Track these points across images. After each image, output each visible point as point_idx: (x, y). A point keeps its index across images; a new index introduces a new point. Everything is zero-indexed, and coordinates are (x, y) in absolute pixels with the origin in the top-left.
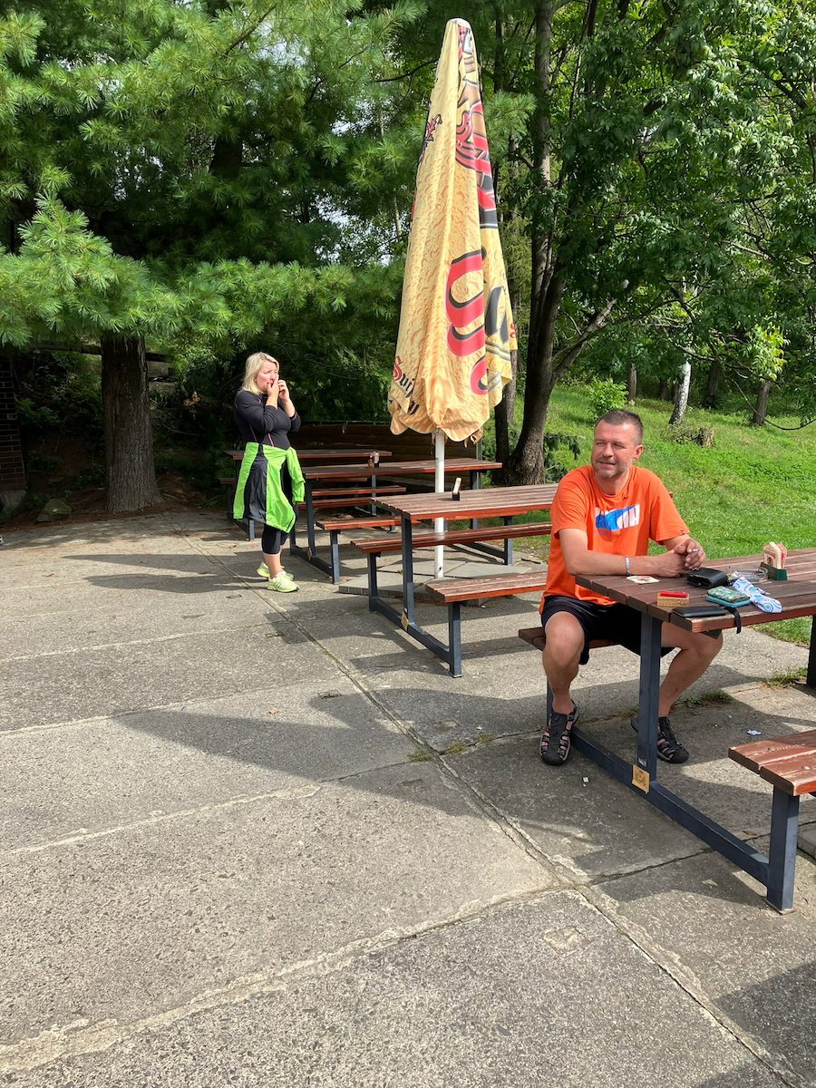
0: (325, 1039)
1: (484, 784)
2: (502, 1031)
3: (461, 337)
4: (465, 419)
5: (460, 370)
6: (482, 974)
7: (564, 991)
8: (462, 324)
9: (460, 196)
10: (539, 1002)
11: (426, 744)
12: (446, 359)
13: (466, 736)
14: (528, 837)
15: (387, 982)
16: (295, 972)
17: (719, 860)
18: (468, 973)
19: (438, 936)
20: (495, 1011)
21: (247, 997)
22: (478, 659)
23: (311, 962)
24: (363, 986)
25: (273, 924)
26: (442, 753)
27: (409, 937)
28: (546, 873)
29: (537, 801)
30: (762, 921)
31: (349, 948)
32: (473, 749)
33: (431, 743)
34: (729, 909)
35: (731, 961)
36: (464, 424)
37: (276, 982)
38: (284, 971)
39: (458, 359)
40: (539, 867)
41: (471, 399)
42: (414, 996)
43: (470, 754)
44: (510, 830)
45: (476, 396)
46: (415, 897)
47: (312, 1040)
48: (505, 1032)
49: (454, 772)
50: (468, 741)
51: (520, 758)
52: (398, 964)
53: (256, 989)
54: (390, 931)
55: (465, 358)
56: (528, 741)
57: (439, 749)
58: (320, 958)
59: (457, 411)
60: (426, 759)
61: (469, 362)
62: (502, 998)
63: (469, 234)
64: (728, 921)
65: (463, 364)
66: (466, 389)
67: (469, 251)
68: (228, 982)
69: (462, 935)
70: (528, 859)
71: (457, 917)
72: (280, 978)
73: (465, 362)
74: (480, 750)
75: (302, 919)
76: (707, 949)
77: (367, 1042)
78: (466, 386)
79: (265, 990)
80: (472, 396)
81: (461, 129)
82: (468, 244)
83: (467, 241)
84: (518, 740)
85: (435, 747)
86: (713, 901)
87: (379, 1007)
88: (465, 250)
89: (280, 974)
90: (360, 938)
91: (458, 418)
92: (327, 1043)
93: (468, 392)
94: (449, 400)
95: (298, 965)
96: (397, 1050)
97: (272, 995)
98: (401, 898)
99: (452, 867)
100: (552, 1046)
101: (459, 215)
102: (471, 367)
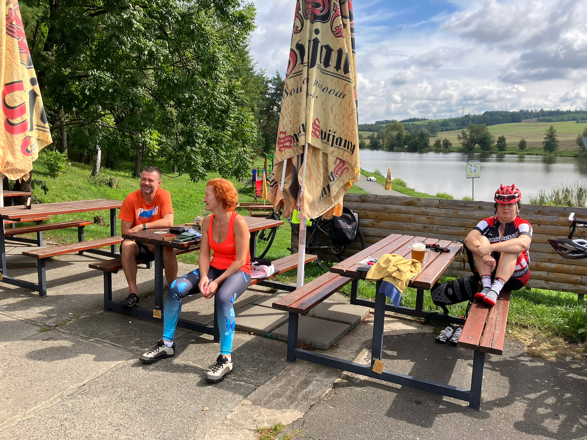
0: (64, 422)
1: (85, 333)
2: (138, 397)
3: (13, 124)
4: (18, 168)
5: (13, 142)
6: (121, 387)
7: (156, 381)
8: (13, 118)
9: (9, 51)
10: (148, 387)
11: (45, 325)
12: (4, 135)
13: (64, 318)
14: (116, 344)
15: (81, 400)
16: (34, 410)
17: (194, 334)
18: (115, 388)
19: (95, 382)
20: (132, 394)
21: (16, 423)
22: (51, 288)
23: (40, 405)
24: (71, 405)
25: (10, 400)
26: (56, 326)
27: (82, 386)
28: (130, 353)
29: (113, 333)
30: (214, 346)
31: (55, 396)
32: (71, 322)
33: (47, 323)
34: (203, 346)
35: (209, 358)
36: (18, 171)
37: (27, 415)
38: (28, 411)
39: (11, 136)
40: (126, 352)
41: (22, 157)
42: (96, 400)
43: (71, 324)
44: (106, 344)
45: (25, 156)
46: (76, 374)
47: (59, 424)
48: (140, 397)
49: (66, 331)
50: (67, 320)
51: (97, 321)
52: (82, 394)
53: (19, 420)
54: (71, 386)
55: (16, 136)
56: (96, 314)
57: (54, 325)
58: (43, 403)
59: (12, 163)
60: (48, 330)
61: (18, 138)
62: (133, 390)
63: (15, 71)
64: (203, 349)
65: (15, 139)
66: (18, 152)
67: (16, 80)
68: (3, 422)
69: (105, 378)
70: (120, 351)
71: (99, 375)
72: (29, 413)
73: (16, 138)
74: (75, 322)
75: (24, 395)
76: (200, 357)
77: (84, 418)
78: (18, 151)
79: (23, 419)
80: (23, 156)
81: (8, 17)
82: (15, 76)
83: (14, 75)
84: (92, 315)
85: (50, 325)
86: (196, 345)
87: (82, 408)
88: (13, 79)
89: (27, 413)
90: (58, 392)
91: (13, 167)
92: (67, 424)
93: (19, 154)
94: (7, 157)
95: (35, 408)
96: (99, 415)
97: (28, 419)
98: (69, 376)
99: (87, 361)
100: (159, 395)
101: (9, 61)
102: (21, 141)
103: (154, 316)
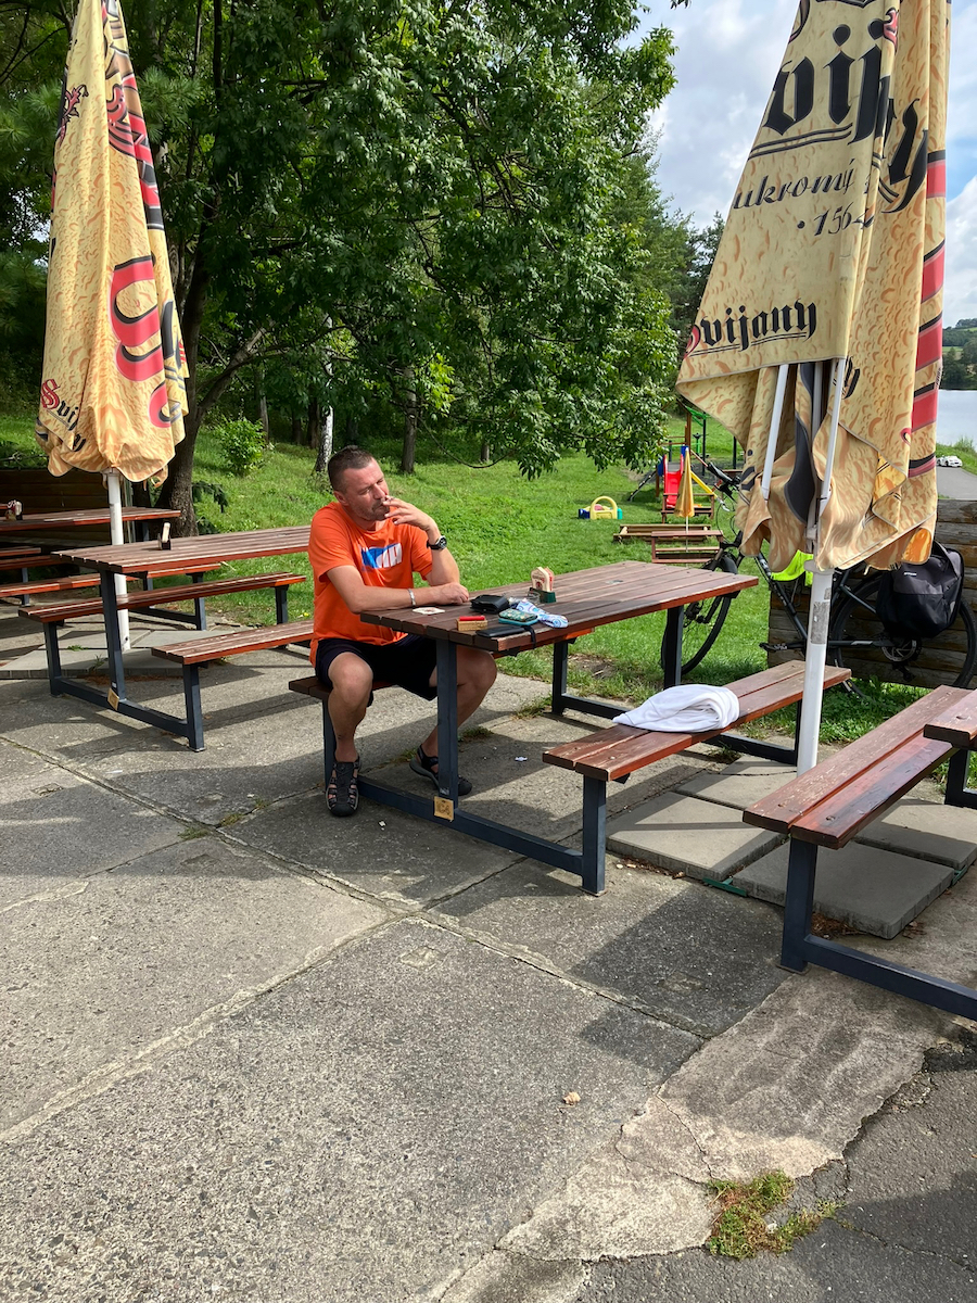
0: (219, 1095)
1: (279, 847)
2: (394, 1042)
3: (134, 358)
4: (146, 456)
5: (136, 397)
6: (355, 1004)
7: (438, 997)
8: (134, 344)
9: (118, 188)
10: (419, 1012)
11: (195, 821)
12: (116, 384)
13: (238, 806)
14: (347, 883)
15: (261, 1034)
16: (154, 1051)
17: (532, 866)
18: (340, 1006)
19: (295, 985)
20: (382, 1028)
21: (110, 1085)
22: (216, 730)
23: (168, 1038)
24: (237, 1044)
25: (104, 1018)
26: (219, 826)
27: (264, 993)
28: (378, 909)
29: (341, 851)
30: (584, 906)
31: (204, 1016)
32: (252, 817)
33: (201, 818)
34: (555, 903)
35: (570, 940)
36: (147, 462)
37: (137, 1065)
38: (141, 1054)
39: (132, 385)
40: (368, 906)
41: (152, 432)
42: (295, 1037)
43: (251, 822)
44: (325, 881)
45: (157, 428)
46: (253, 958)
47: (205, 1100)
48: (399, 1042)
49: (240, 841)
50: (243, 810)
51: (307, 817)
52: (265, 1017)
53: (117, 1076)
54: (241, 992)
55: (141, 384)
56: (308, 800)
57: (213, 823)
58: (176, 1033)
59: (136, 447)
60: (201, 835)
61: (146, 388)
62: (382, 1018)
63: (134, 235)
64: (557, 911)
65: (140, 391)
66: (145, 421)
67: (137, 256)
68: (80, 1079)
69: (319, 978)
70: (355, 901)
71: (306, 965)
72: (140, 1060)
73: (141, 388)
74: (259, 816)
75: (136, 1005)
76: (548, 935)
77: (265, 1086)
78: (145, 417)
79: (127, 1075)
80: (153, 429)
81: (112, 107)
82: (134, 247)
83: (132, 244)
84: (297, 800)
85: (207, 822)
86: (538, 899)
87: (263, 1057)
88: (131, 254)
89: (138, 1057)
90: (211, 1005)
91: (137, 455)
92: (224, 1099)
93: (147, 424)
94: (125, 433)
95: (155, 1045)
96: (299, 1083)
97: (138, 1077)
98: (239, 963)
99: (280, 925)
100: (445, 1041)
101: (119, 211)
102: (149, 395)
103: (437, 814)
